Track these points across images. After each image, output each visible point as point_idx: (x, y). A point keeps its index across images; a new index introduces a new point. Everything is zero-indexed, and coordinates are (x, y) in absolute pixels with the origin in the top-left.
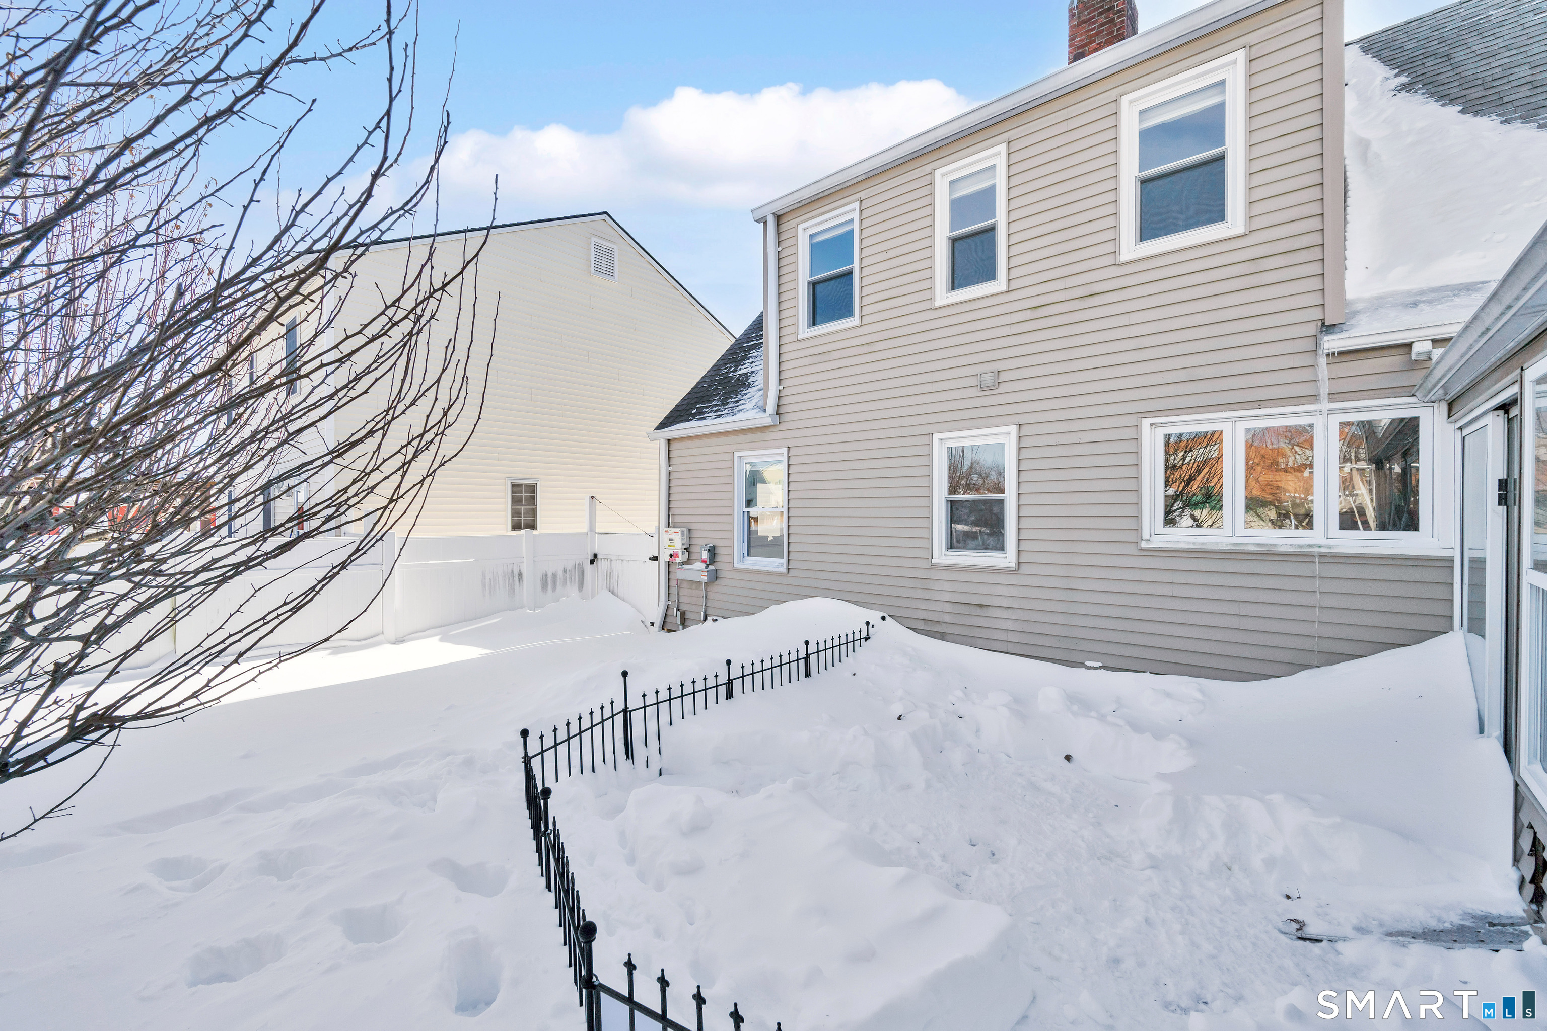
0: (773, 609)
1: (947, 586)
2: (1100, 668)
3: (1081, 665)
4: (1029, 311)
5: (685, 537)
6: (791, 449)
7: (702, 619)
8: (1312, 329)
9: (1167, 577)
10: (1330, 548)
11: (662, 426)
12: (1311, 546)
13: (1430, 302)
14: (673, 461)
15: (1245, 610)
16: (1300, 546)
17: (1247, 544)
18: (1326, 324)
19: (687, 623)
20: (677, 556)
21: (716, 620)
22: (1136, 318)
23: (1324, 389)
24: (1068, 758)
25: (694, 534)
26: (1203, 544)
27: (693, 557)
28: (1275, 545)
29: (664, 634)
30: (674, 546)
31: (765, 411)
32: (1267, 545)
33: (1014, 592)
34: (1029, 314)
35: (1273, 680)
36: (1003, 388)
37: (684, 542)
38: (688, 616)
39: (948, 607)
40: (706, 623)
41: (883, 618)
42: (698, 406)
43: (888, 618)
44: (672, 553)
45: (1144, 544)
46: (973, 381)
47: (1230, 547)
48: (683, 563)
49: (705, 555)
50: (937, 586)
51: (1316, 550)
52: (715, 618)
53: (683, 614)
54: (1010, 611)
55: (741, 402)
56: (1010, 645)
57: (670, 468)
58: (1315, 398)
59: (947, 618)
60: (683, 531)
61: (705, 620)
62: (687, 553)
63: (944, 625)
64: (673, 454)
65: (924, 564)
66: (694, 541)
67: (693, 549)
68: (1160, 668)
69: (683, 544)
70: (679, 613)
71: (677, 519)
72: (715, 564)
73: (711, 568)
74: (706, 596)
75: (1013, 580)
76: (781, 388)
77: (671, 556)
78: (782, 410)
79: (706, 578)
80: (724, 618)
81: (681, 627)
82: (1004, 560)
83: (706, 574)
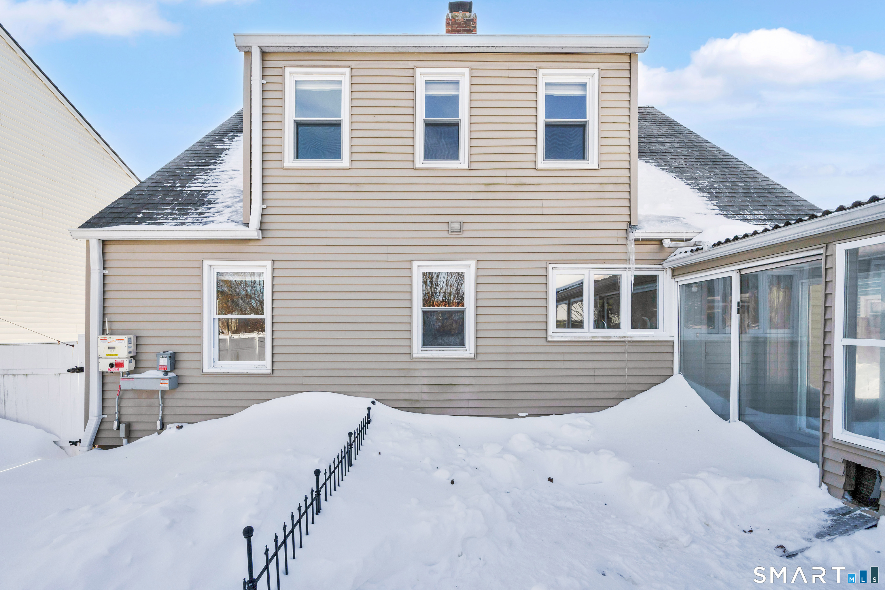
0: (255, 408)
1: (425, 373)
2: (527, 416)
3: (516, 416)
4: (483, 186)
5: (132, 345)
6: (275, 262)
7: (158, 427)
8: (624, 226)
9: (560, 357)
10: (632, 337)
11: (90, 224)
12: (624, 337)
13: (667, 221)
14: (108, 264)
15: (598, 372)
16: (620, 337)
17: (598, 337)
18: (631, 224)
19: (134, 435)
20: (122, 365)
21: (181, 427)
22: (546, 203)
23: (633, 258)
24: (550, 480)
25: (142, 341)
26: (579, 337)
27: (142, 365)
28: (610, 337)
29: (97, 452)
30: (117, 355)
31: (247, 225)
32: (606, 337)
33: (473, 373)
34: (483, 188)
35: (609, 408)
36: (466, 234)
37: (131, 350)
38: (135, 427)
39: (425, 389)
40: (164, 432)
41: (373, 403)
42: (143, 211)
43: (377, 402)
44: (113, 362)
45: (549, 339)
46: (445, 227)
47: (591, 339)
48: (129, 373)
49: (164, 362)
50: (417, 374)
51: (627, 339)
52: (180, 425)
53: (128, 426)
54: (471, 386)
55: (205, 215)
56: (471, 410)
57: (106, 272)
58: (627, 261)
59: (425, 397)
60: (129, 339)
61: (163, 428)
62: (134, 362)
63: (422, 402)
64: (108, 257)
65: (407, 358)
66: (142, 349)
67: (143, 357)
68: (561, 411)
69: (130, 352)
70: (122, 426)
71: (116, 326)
72: (176, 371)
73: (171, 375)
74: (163, 403)
75: (473, 365)
76: (265, 207)
77: (111, 365)
78: (266, 227)
79: (167, 385)
80: (190, 423)
81: (125, 441)
82: (466, 352)
83: (168, 381)
